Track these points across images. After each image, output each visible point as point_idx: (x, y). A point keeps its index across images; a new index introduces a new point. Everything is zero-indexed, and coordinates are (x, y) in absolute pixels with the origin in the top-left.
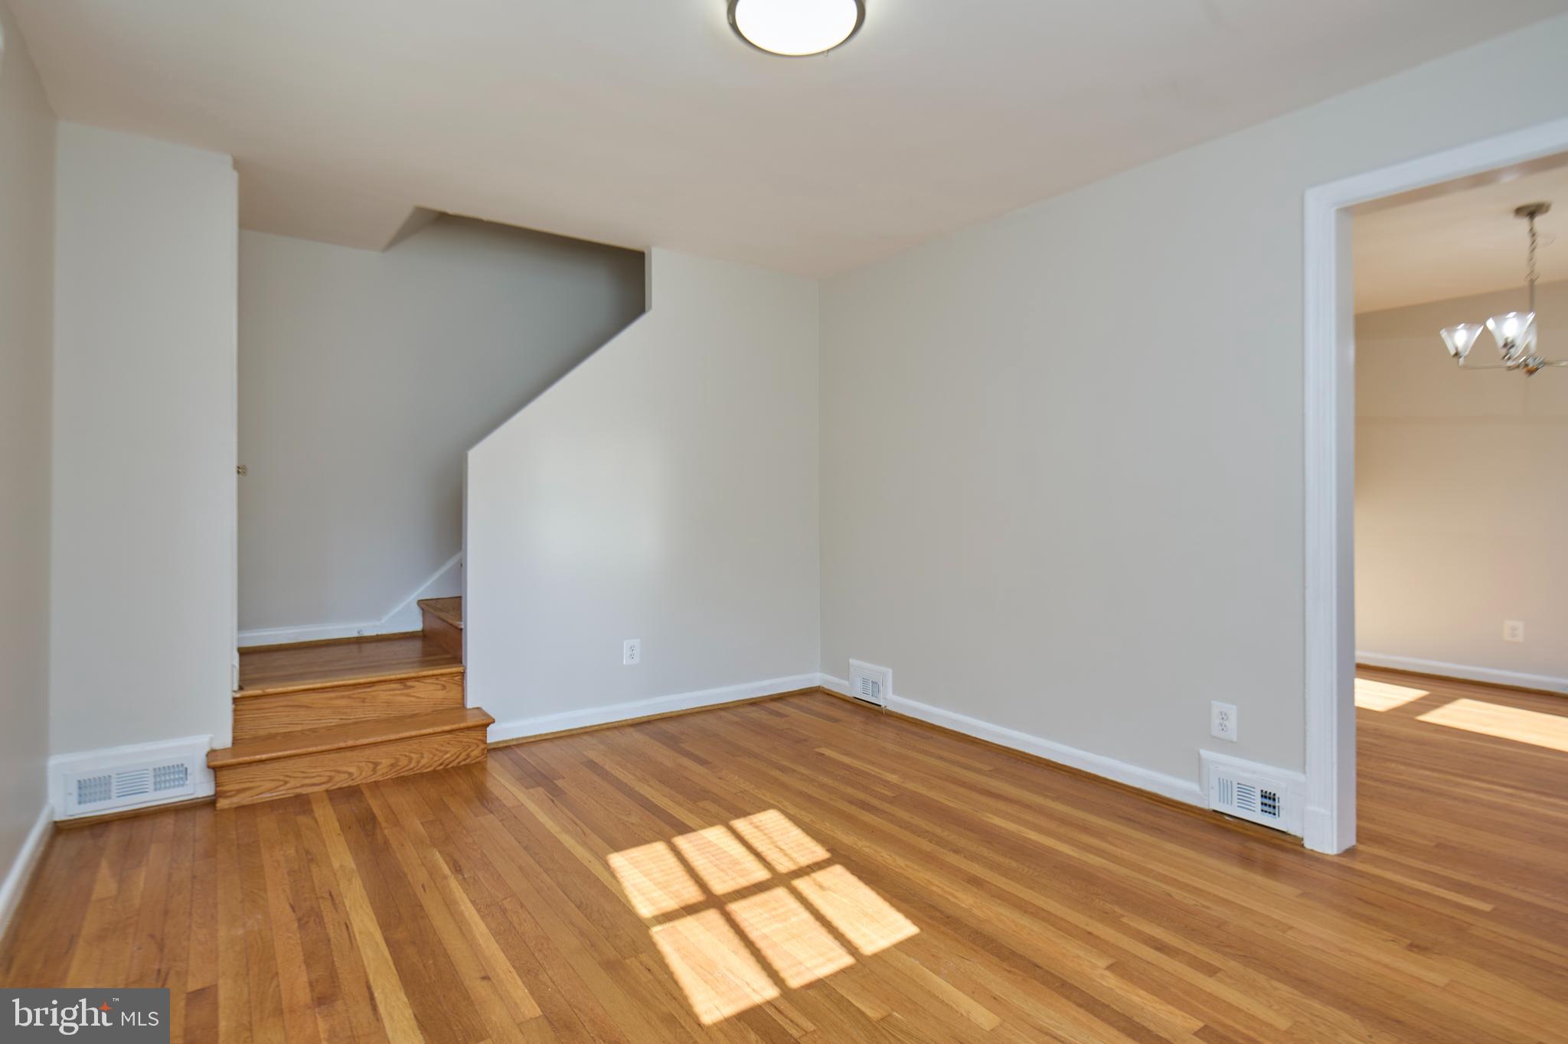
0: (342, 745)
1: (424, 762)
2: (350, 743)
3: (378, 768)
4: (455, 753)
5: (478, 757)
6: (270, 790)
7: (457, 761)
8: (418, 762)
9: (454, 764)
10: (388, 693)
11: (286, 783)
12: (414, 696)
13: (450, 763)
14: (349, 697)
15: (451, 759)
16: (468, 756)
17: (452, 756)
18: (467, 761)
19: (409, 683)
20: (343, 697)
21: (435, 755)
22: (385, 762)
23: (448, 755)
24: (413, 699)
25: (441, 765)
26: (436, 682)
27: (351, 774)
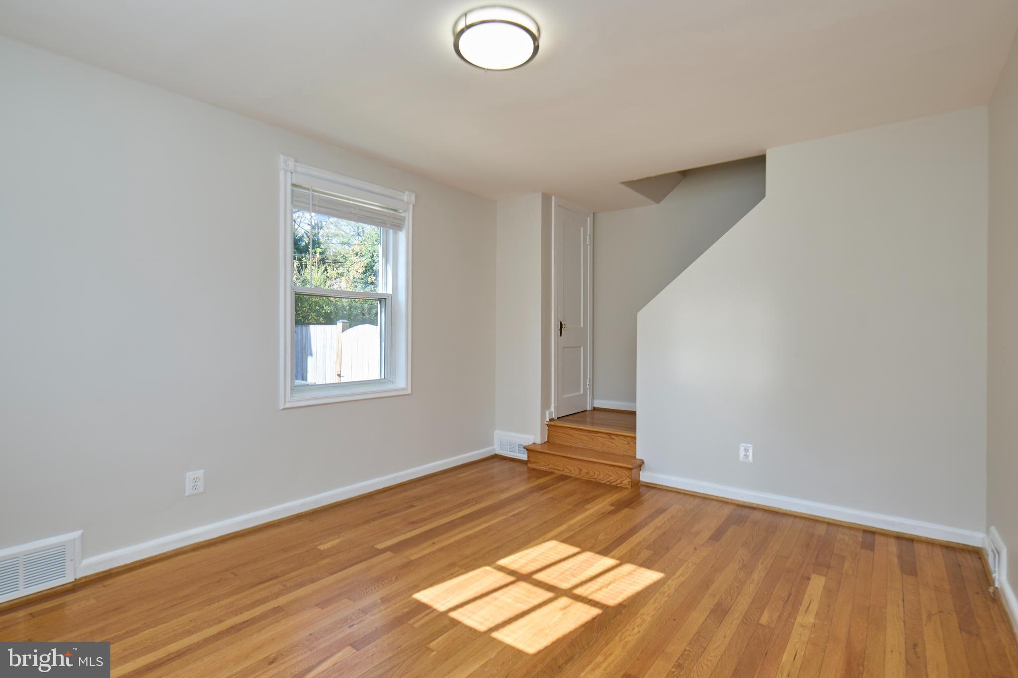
0: (566, 455)
1: (600, 477)
2: (569, 455)
3: (582, 472)
4: (615, 478)
5: (626, 485)
6: (544, 466)
7: (616, 483)
8: (598, 476)
9: (615, 484)
10: (603, 439)
11: (548, 465)
12: (614, 444)
13: (614, 482)
14: (587, 436)
15: (613, 481)
16: (621, 483)
17: (614, 479)
18: (621, 485)
19: (613, 437)
20: (585, 435)
21: (606, 476)
22: (584, 471)
23: (611, 478)
24: (614, 445)
25: (608, 482)
26: (624, 439)
27: (571, 471)
